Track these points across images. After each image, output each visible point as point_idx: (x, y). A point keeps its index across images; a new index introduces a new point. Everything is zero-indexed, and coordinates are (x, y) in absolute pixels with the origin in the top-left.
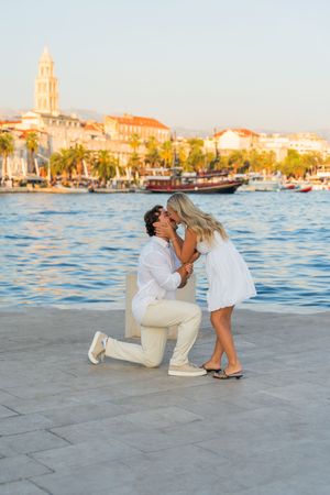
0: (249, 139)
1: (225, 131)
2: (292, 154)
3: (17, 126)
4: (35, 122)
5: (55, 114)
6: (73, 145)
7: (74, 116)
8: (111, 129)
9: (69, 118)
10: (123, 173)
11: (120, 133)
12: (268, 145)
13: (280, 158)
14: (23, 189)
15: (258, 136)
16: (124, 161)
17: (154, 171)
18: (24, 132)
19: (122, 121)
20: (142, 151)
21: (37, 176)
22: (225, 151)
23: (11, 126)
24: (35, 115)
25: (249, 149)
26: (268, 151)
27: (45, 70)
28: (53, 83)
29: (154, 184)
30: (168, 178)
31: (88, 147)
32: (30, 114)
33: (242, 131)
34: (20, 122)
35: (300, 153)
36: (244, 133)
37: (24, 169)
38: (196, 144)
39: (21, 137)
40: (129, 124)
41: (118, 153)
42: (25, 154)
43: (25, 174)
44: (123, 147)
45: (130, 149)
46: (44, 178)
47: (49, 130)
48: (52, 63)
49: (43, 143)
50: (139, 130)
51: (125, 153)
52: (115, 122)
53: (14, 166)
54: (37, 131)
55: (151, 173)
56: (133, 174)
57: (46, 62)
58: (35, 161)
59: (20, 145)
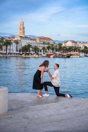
0: (74, 44)
1: (68, 41)
2: (86, 47)
3: (13, 39)
4: (18, 38)
5: (24, 36)
6: (28, 44)
7: (28, 37)
8: (38, 41)
9: (28, 38)
11: (40, 41)
12: (79, 45)
13: (83, 48)
15: (77, 43)
16: (41, 48)
17: (49, 51)
19: (41, 38)
20: (46, 46)
21: (18, 52)
22: (68, 46)
23: (12, 39)
24: (18, 36)
25: (74, 46)
26: (79, 47)
27: (21, 25)
28: (24, 28)
29: (49, 55)
30: (52, 53)
31: (32, 45)
32: (17, 36)
34: (14, 38)
36: (73, 42)
37: (15, 50)
38: (60, 45)
39: (14, 42)
40: (43, 39)
41: (40, 46)
42: (15, 46)
43: (15, 52)
44: (41, 45)
45: (43, 45)
46: (20, 53)
47: (22, 40)
48: (23, 23)
49: (20, 44)
50: (46, 40)
51: (41, 47)
52: (39, 39)
53: (12, 49)
54: (19, 40)
55: (48, 52)
56: (44, 52)
57: (22, 23)
58: (18, 48)
59: (14, 44)
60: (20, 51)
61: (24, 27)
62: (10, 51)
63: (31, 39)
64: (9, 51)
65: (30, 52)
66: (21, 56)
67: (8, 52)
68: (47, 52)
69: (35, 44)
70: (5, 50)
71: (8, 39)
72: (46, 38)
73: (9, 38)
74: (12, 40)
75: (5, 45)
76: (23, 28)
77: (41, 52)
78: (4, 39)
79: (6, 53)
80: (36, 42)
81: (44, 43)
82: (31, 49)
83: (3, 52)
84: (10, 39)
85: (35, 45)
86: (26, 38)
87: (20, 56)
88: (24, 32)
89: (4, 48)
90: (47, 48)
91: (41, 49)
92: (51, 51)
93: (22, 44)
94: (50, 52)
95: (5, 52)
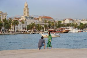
0: (71, 21)
1: (66, 19)
2: (81, 24)
3: (20, 19)
4: (24, 18)
5: (28, 16)
6: (32, 23)
8: (40, 20)
9: (31, 17)
11: (42, 20)
12: (76, 22)
13: (79, 24)
14: (21, 33)
15: (73, 20)
16: (43, 26)
20: (47, 24)
21: (24, 30)
22: (66, 24)
25: (71, 23)
28: (28, 9)
32: (22, 16)
33: (70, 19)
35: (83, 24)
36: (71, 19)
38: (60, 22)
39: (21, 22)
40: (44, 18)
42: (21, 25)
43: (21, 30)
44: (43, 23)
45: (45, 24)
47: (26, 20)
48: (27, 5)
49: (25, 23)
50: (47, 19)
52: (41, 18)
54: (24, 20)
55: (50, 29)
58: (24, 27)
59: (20, 23)
60: (26, 29)
62: (17, 29)
63: (35, 19)
67: (15, 30)
69: (38, 22)
71: (16, 19)
72: (47, 17)
74: (19, 20)
77: (43, 29)
78: (12, 19)
81: (46, 22)
82: (35, 27)
85: (38, 24)
86: (30, 18)
88: (28, 13)
89: (12, 27)
93: (27, 23)
94: (51, 29)
95: (13, 30)
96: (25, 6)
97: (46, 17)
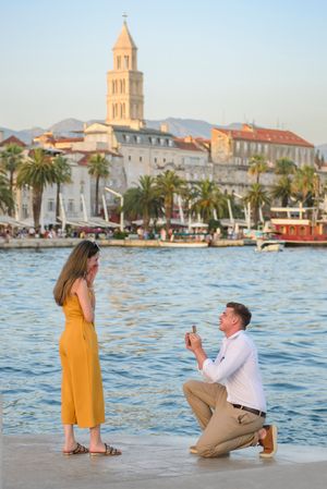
3: (77, 146)
4: (104, 139)
5: (135, 126)
6: (162, 173)
7: (164, 129)
8: (221, 151)
9: (160, 134)
10: (239, 215)
11: (236, 154)
16: (240, 196)
17: (288, 210)
18: (87, 154)
19: (237, 136)
20: (269, 180)
21: (106, 223)
23: (68, 145)
24: (103, 128)
27: (123, 61)
28: (136, 78)
30: (306, 222)
31: (185, 176)
32: (96, 127)
34: (82, 140)
37: (87, 211)
39: (82, 162)
40: (249, 141)
41: (231, 185)
42: (88, 188)
43: (86, 218)
44: (240, 176)
45: (250, 178)
46: (114, 225)
47: (125, 151)
48: (134, 49)
49: (115, 171)
50: (267, 148)
51: (242, 185)
52: (228, 138)
53: (71, 205)
54: (107, 153)
55: (284, 215)
56: (255, 218)
57: (125, 48)
58: (103, 198)
59: (79, 173)
60: (115, 217)
61: (141, 74)
62: (58, 214)
63: (180, 145)
64: (54, 213)
65: (173, 222)
66: (121, 242)
67: (43, 222)
68: (275, 215)
69: (204, 168)
70: (31, 212)
71: (47, 147)
73: (52, 140)
74: (69, 150)
75: (28, 182)
76: (131, 81)
78: (24, 145)
79: (37, 229)
80: (210, 160)
82: (179, 200)
83: (18, 220)
84: (59, 146)
85: (203, 177)
86: (151, 136)
87: (114, 242)
88: (137, 102)
89: (22, 197)
90: (276, 196)
91: (237, 202)
92: (301, 209)
93: (130, 174)
94: (295, 216)
95: (30, 222)
96: (121, 53)
97: (261, 131)
